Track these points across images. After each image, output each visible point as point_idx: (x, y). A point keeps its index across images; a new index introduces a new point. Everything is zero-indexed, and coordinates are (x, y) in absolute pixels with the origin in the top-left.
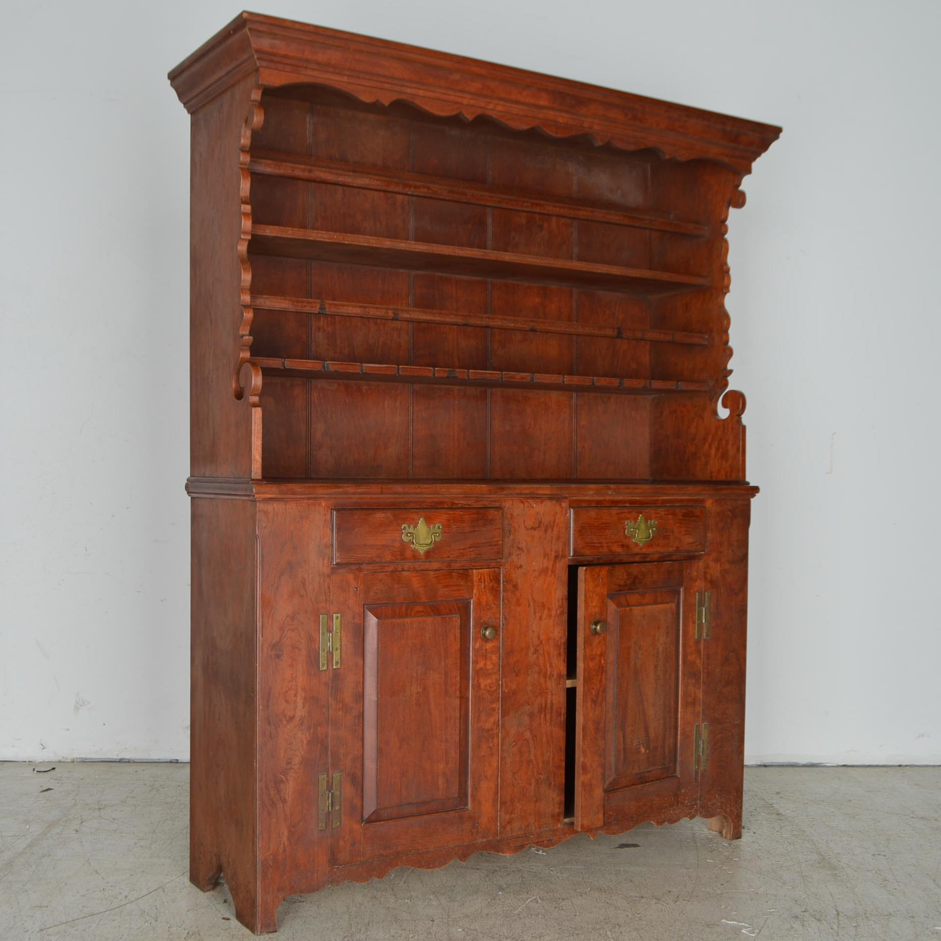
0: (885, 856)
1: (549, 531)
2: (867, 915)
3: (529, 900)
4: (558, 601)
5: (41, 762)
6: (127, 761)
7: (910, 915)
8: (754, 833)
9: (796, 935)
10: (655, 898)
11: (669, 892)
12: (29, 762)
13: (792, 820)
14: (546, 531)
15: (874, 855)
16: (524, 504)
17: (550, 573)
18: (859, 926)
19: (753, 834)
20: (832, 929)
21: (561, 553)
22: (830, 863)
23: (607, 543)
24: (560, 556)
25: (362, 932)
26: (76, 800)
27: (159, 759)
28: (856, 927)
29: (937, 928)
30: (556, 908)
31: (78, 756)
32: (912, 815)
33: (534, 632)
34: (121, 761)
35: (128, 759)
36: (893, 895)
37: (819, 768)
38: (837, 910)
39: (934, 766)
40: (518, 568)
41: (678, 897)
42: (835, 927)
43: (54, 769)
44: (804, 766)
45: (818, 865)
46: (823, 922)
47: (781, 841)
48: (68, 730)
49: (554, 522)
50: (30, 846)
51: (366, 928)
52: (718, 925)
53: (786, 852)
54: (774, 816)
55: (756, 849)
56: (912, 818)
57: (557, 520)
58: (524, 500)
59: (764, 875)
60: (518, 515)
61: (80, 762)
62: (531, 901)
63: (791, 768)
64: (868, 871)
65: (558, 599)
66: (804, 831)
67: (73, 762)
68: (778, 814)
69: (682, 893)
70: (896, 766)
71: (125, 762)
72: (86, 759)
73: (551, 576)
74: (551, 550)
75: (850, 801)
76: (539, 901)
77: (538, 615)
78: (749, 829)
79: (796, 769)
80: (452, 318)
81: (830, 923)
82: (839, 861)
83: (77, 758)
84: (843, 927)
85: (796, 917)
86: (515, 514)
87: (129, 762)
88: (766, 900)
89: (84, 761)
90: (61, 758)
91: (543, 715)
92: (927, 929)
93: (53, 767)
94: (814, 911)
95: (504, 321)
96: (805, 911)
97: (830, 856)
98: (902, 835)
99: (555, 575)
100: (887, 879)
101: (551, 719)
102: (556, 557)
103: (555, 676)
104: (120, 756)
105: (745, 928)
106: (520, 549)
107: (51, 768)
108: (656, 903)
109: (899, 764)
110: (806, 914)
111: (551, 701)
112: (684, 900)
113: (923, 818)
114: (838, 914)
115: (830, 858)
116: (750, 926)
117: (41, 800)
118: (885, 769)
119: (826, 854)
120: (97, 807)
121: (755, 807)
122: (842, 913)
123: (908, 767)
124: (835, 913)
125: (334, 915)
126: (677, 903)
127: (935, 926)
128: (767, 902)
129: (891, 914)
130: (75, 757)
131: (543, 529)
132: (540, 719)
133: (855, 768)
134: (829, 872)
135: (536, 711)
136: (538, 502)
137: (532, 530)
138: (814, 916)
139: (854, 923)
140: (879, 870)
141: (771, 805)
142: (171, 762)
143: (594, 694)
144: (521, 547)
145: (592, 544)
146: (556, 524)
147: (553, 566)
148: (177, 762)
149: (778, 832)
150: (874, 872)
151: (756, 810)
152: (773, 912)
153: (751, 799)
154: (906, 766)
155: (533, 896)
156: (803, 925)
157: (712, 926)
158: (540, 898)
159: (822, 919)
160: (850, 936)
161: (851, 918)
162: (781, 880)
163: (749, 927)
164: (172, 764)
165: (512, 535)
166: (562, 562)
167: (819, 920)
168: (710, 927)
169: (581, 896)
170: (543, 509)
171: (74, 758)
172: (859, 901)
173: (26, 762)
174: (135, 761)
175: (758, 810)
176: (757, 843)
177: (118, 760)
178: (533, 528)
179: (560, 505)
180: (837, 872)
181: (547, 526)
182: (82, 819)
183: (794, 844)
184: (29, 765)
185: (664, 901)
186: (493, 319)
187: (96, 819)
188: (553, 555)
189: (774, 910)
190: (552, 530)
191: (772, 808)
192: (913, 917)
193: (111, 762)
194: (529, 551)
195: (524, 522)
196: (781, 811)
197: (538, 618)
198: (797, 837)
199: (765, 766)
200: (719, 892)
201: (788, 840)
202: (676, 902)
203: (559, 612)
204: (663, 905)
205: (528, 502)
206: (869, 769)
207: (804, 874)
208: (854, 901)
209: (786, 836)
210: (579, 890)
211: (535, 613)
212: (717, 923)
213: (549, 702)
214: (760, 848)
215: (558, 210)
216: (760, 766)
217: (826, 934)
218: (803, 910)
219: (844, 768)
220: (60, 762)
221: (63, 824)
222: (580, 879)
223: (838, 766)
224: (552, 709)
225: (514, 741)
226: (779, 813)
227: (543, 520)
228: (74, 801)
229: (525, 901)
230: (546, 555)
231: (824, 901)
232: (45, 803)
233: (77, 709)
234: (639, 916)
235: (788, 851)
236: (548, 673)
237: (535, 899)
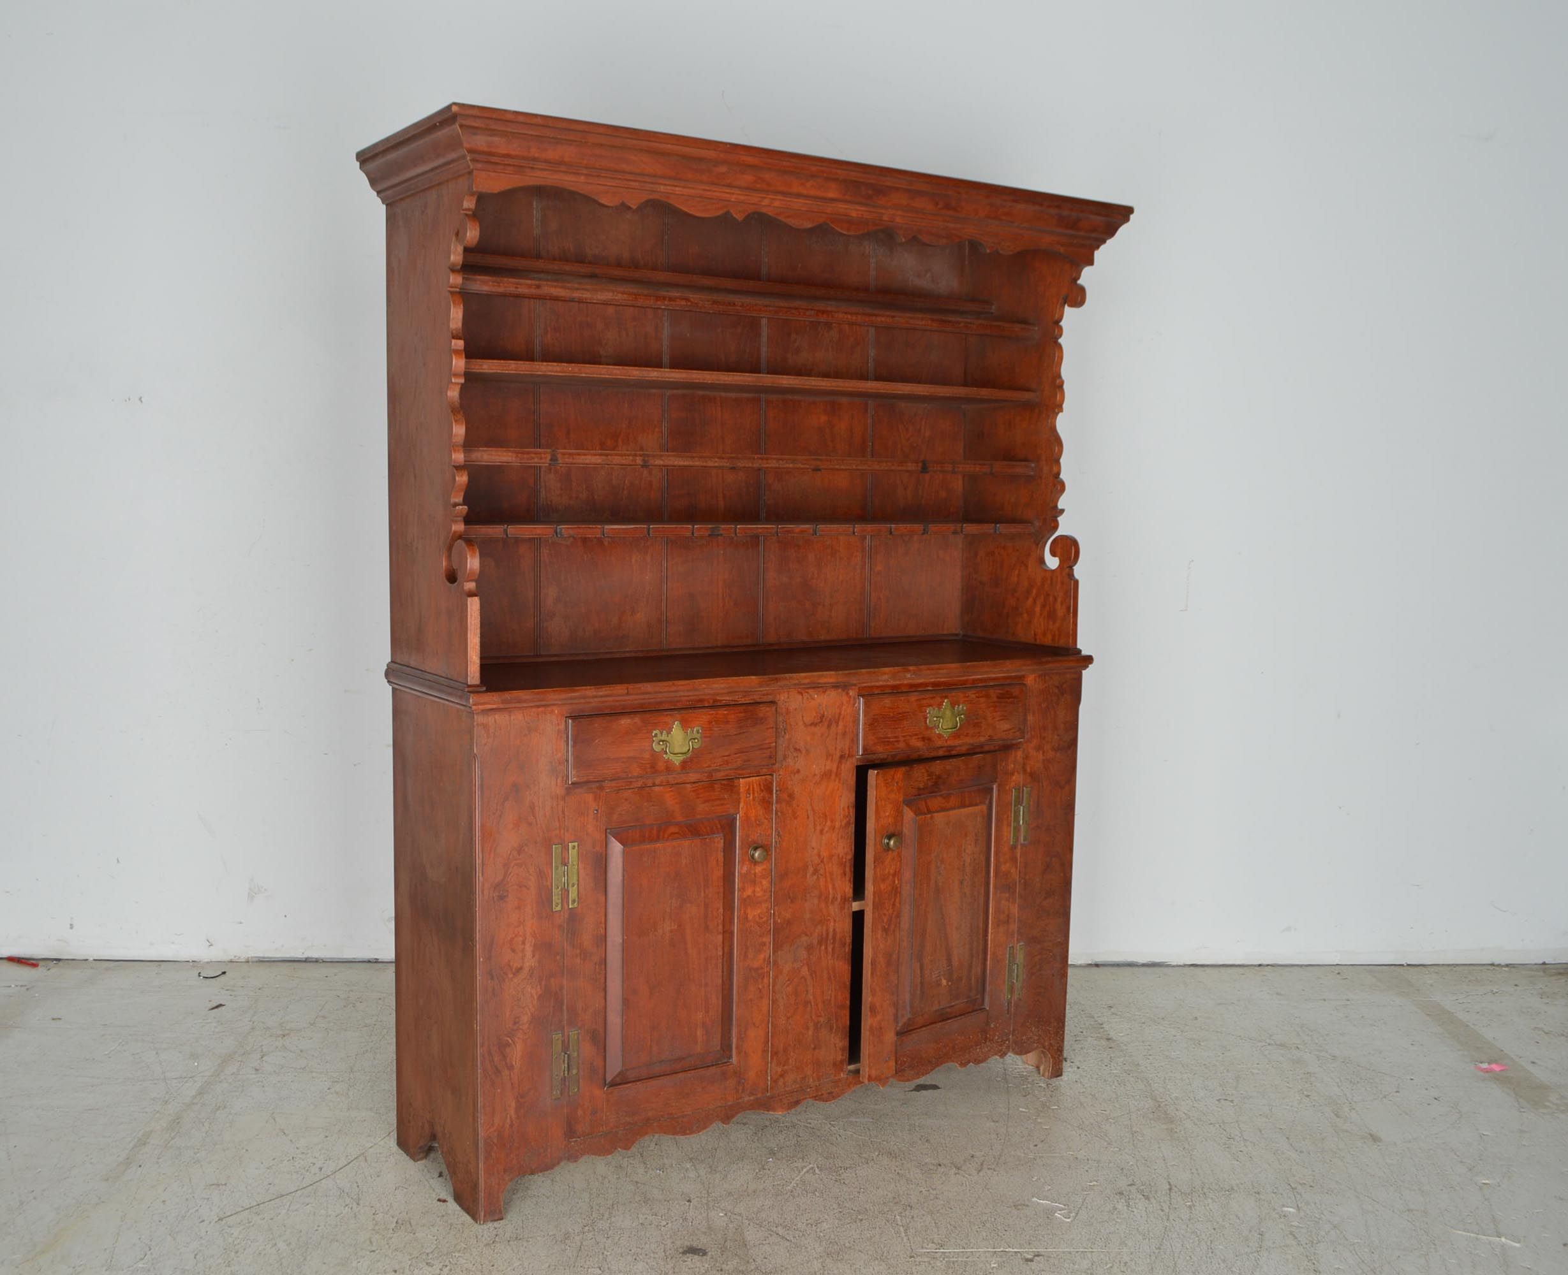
0: (1232, 1101)
1: (834, 725)
2: (1205, 1190)
3: (805, 1170)
4: (844, 810)
5: (208, 963)
6: (314, 960)
7: (1256, 1190)
8: (1078, 1068)
9: (1118, 1220)
10: (955, 1167)
11: (972, 1156)
12: (193, 961)
13: (1125, 1048)
14: (829, 726)
15: (1219, 1100)
16: (802, 695)
17: (833, 777)
18: (1194, 1206)
19: (1076, 1069)
20: (1162, 1210)
21: (848, 753)
22: (1166, 1113)
23: (904, 736)
24: (847, 755)
25: (605, 1218)
26: (253, 1023)
27: (354, 958)
28: (1190, 1207)
29: (1286, 1209)
30: (836, 1181)
31: (253, 955)
32: (1268, 1041)
33: (813, 848)
34: (307, 961)
35: (316, 959)
36: (1237, 1161)
37: (1162, 969)
38: (1169, 1182)
39: (1301, 966)
40: (795, 774)
41: (982, 1164)
42: (1166, 1208)
43: (224, 973)
44: (1144, 965)
45: (1151, 1116)
46: (1153, 1200)
47: (1110, 1080)
48: (241, 923)
49: (840, 714)
50: (201, 1092)
51: (610, 1213)
52: (1028, 1206)
53: (1115, 1096)
54: (1104, 1042)
55: (1079, 1093)
56: (1269, 1044)
57: (843, 712)
58: (803, 691)
59: (1086, 1131)
60: (796, 709)
61: (257, 962)
62: (808, 1172)
63: (1129, 968)
64: (1211, 1124)
65: (843, 808)
66: (1138, 1064)
67: (248, 962)
68: (1108, 1039)
69: (987, 1158)
70: (1255, 966)
71: (312, 962)
72: (264, 958)
73: (835, 781)
74: (836, 749)
75: (1196, 1018)
76: (817, 1171)
77: (818, 828)
78: (1072, 1062)
79: (1135, 969)
80: (716, 462)
81: (1160, 1202)
82: (1177, 1110)
83: (252, 957)
84: (1175, 1208)
85: (1121, 1193)
86: (791, 708)
87: (316, 961)
88: (1086, 1168)
89: (262, 961)
90: (232, 957)
91: (823, 947)
92: (1274, 1209)
93: (223, 971)
94: (1143, 1185)
95: (781, 462)
96: (1131, 1185)
97: (1166, 1103)
98: (1255, 1071)
99: (840, 779)
100: (1232, 1136)
101: (833, 949)
102: (842, 757)
103: (839, 899)
104: (305, 956)
105: (1060, 1210)
106: (796, 750)
107: (221, 973)
108: (956, 1174)
109: (1259, 963)
110: (1133, 1189)
111: (834, 930)
112: (989, 1169)
113: (1282, 1045)
114: (1170, 1189)
115: (1166, 1105)
116: (1066, 1207)
117: (210, 1023)
118: (1241, 970)
119: (1161, 1098)
120: (281, 1033)
121: (1081, 1028)
122: (1176, 1186)
123: (1269, 967)
124: (1168, 1187)
125: (572, 1193)
126: (981, 1174)
127: (1284, 1206)
128: (1087, 1171)
129: (1232, 1189)
130: (250, 956)
131: (826, 724)
132: (820, 953)
133: (1206, 968)
134: (1164, 1126)
135: (815, 942)
136: (819, 691)
137: (813, 727)
138: (1141, 1192)
139: (1189, 1202)
140: (1224, 1122)
141: (1102, 1024)
142: (369, 962)
143: (885, 920)
144: (798, 748)
145: (886, 740)
146: (842, 717)
147: (838, 768)
148: (377, 961)
149: (1106, 1066)
150: (1217, 1125)
151: (1082, 1032)
152: (1094, 1185)
153: (1076, 1017)
154: (1268, 965)
155: (810, 1164)
156: (1128, 1206)
157: (1020, 1207)
158: (818, 1167)
159: (1151, 1196)
160: (1182, 1220)
161: (1185, 1194)
162: (1107, 1139)
163: (1065, 1209)
164: (370, 964)
165: (787, 734)
166: (848, 763)
167: (1147, 1198)
168: (1018, 1209)
169: (867, 1163)
170: (827, 701)
171: (248, 958)
172: (1197, 1170)
173: (188, 961)
174: (325, 960)
175: (1085, 1033)
176: (1081, 1082)
177: (304, 959)
178: (814, 724)
179: (848, 694)
180: (1173, 1126)
181: (830, 720)
182: (262, 1051)
183: (1125, 1085)
184: (194, 967)
185: (965, 1171)
186: (767, 459)
187: (280, 1051)
188: (838, 754)
189: (1095, 1183)
190: (837, 726)
191: (1102, 1030)
192: (1258, 1193)
193: (294, 961)
194: (808, 751)
195: (803, 717)
196: (1112, 1034)
197: (818, 832)
198: (1129, 1074)
199: (1097, 965)
200: (1031, 1156)
201: (1118, 1079)
202: (979, 1171)
203: (843, 824)
204: (964, 1176)
205: (807, 692)
206: (1222, 970)
207: (1134, 1129)
208: (1191, 1170)
209: (1115, 1072)
210: (864, 1155)
211: (815, 825)
212: (1027, 1203)
213: (831, 930)
214: (1084, 1090)
215: (849, 317)
216: (1090, 965)
217: (1154, 1217)
218: (1129, 1183)
219: (1192, 968)
220: (231, 962)
221: (240, 1059)
222: (867, 1139)
223: (1185, 966)
224: (834, 938)
225: (789, 980)
226: (1110, 1037)
227: (826, 713)
228: (251, 1023)
229: (800, 1172)
230: (829, 756)
231: (1155, 1170)
232: (215, 1027)
233: (252, 895)
234: (934, 1192)
235: (1117, 1095)
236: (831, 896)
237: (813, 1168)
